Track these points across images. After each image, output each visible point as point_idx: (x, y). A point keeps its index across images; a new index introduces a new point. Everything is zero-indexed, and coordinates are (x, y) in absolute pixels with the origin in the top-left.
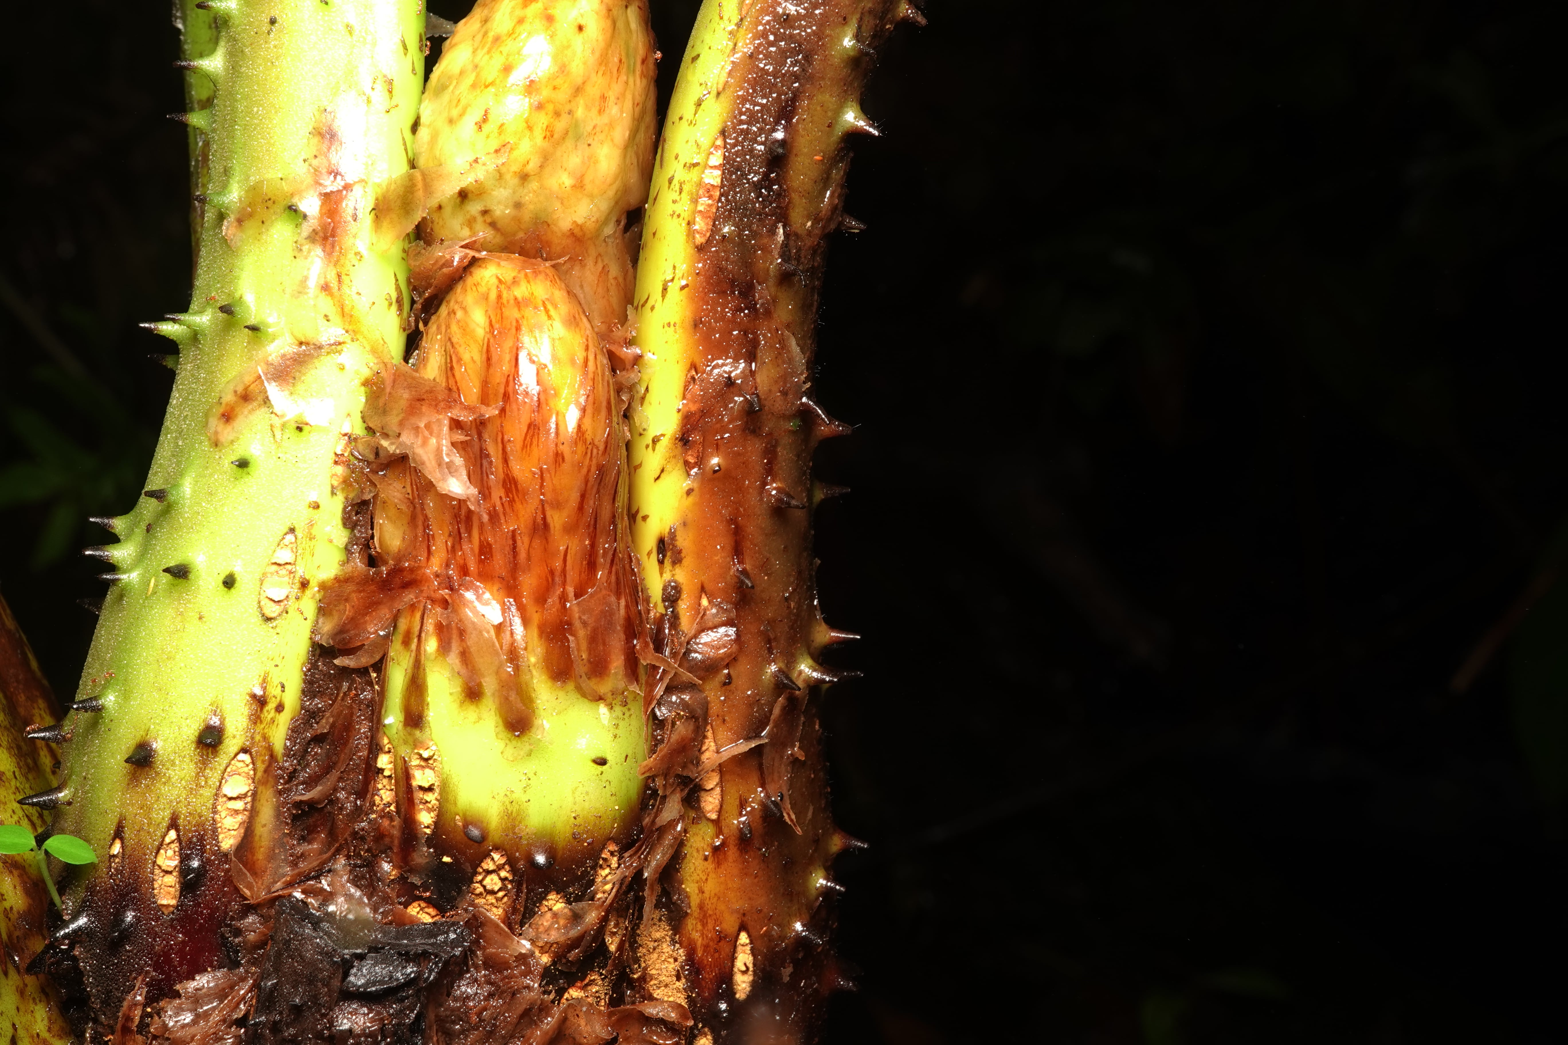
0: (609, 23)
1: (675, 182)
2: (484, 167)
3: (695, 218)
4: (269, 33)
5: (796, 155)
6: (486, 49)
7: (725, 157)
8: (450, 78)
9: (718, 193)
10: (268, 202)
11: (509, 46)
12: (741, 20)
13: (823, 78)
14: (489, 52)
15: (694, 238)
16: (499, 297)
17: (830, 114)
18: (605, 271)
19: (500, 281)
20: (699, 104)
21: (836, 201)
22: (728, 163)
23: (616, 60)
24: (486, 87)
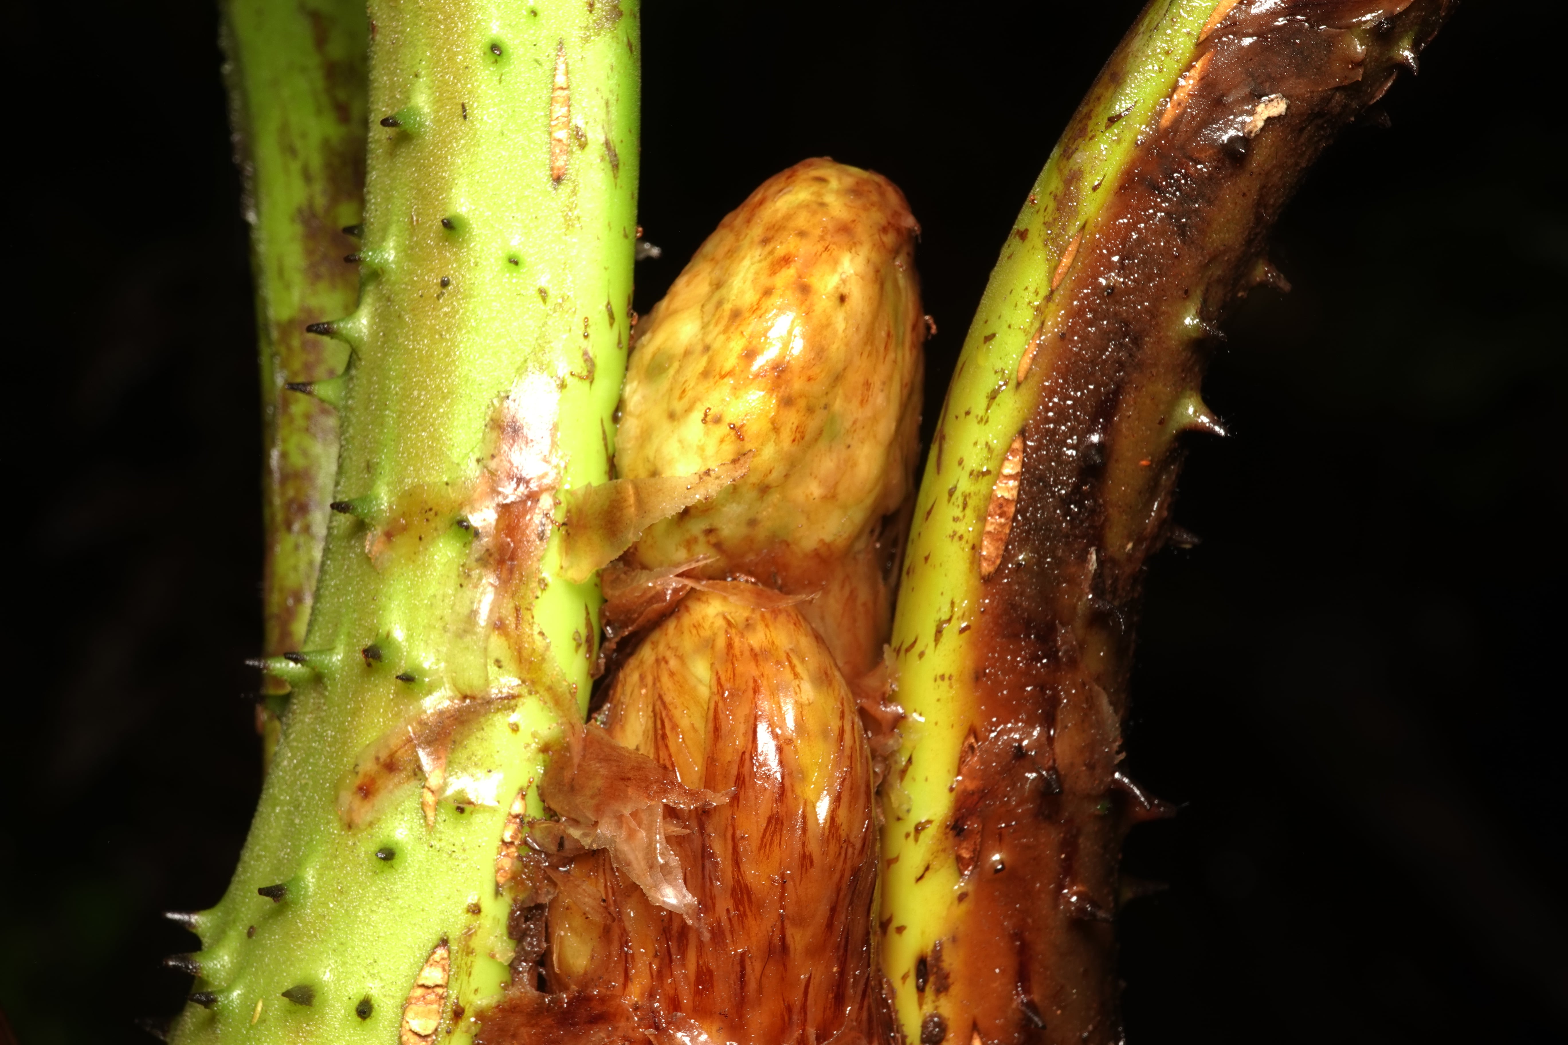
0: (877, 287)
1: (958, 494)
2: (717, 482)
3: (982, 541)
4: (438, 297)
5: (1117, 461)
6: (721, 327)
7: (1024, 464)
8: (671, 358)
9: (1013, 509)
10: (429, 512)
11: (752, 326)
12: (1052, 292)
13: (1155, 365)
14: (725, 331)
15: (980, 566)
16: (730, 645)
17: (1162, 407)
18: (852, 597)
19: (729, 623)
20: (993, 396)
21: (1165, 513)
22: (1028, 471)
23: (883, 334)
24: (723, 377)
